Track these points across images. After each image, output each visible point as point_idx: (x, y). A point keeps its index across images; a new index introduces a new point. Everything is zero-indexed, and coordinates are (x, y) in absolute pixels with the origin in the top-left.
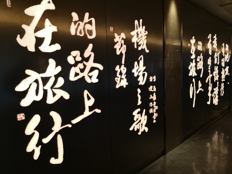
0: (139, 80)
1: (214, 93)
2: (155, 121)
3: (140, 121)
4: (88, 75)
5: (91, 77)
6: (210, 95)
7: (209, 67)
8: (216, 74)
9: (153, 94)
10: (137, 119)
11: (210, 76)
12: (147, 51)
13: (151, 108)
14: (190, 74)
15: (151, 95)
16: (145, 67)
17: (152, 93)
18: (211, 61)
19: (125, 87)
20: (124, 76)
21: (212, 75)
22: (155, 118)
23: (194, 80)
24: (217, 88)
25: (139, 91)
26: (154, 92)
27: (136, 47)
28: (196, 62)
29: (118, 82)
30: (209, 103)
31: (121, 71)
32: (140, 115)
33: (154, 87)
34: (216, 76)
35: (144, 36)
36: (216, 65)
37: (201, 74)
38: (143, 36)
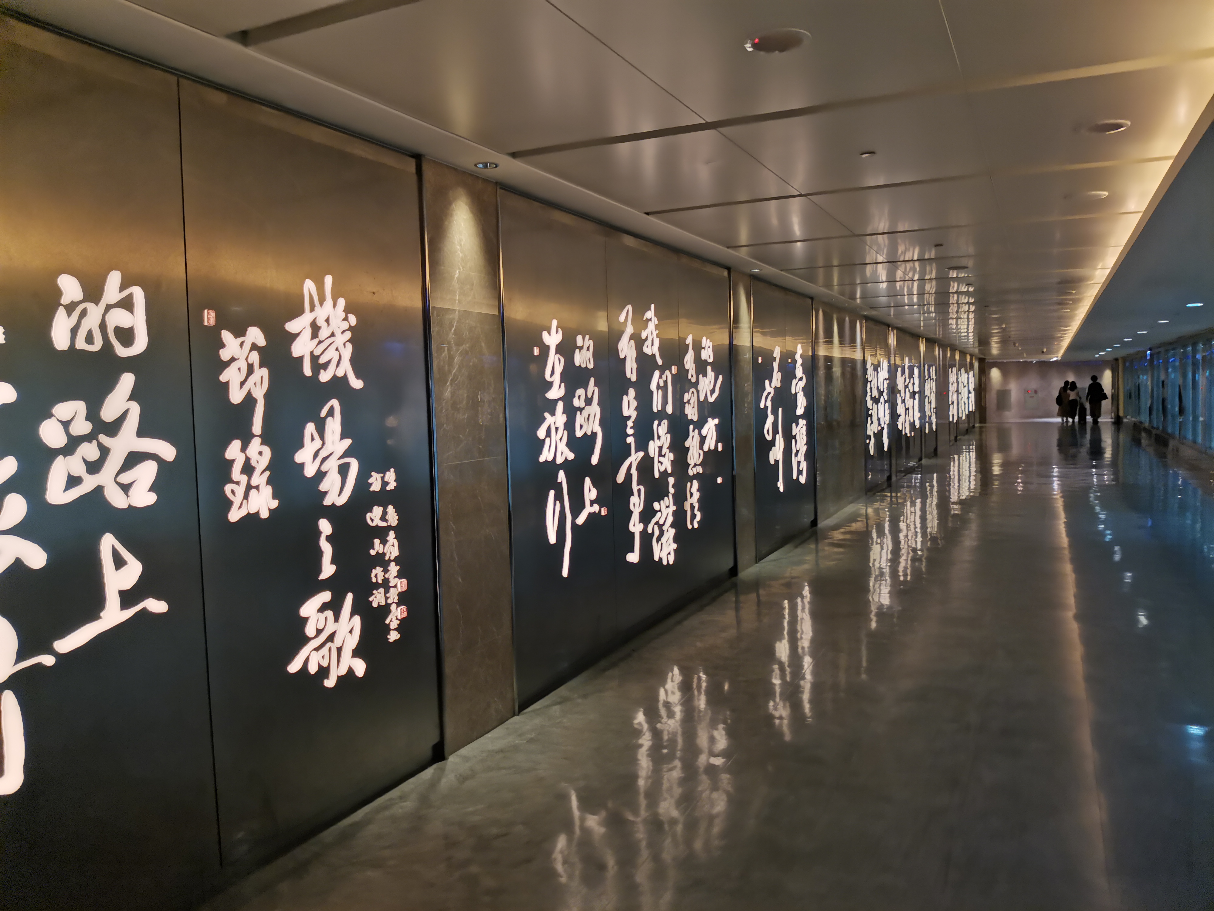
0: (323, 487)
1: (654, 520)
2: (394, 636)
3: (331, 638)
4: (118, 480)
5: (126, 488)
6: (636, 527)
7: (630, 424)
8: (661, 448)
9: (387, 535)
10: (319, 632)
11: (635, 458)
12: (357, 384)
13: (377, 586)
14: (546, 456)
15: (377, 541)
16: (348, 442)
17: (381, 533)
18: (634, 404)
19: (265, 514)
20: (259, 479)
21: (641, 454)
22: (394, 624)
23: (562, 476)
24: (669, 500)
25: (325, 527)
26: (390, 528)
27: (307, 371)
28: (571, 412)
29: (237, 500)
30: (633, 557)
31: (248, 460)
32: (329, 614)
33: (391, 509)
34: (660, 455)
35: (343, 332)
36: (661, 415)
37: (592, 452)
38: (338, 333)
